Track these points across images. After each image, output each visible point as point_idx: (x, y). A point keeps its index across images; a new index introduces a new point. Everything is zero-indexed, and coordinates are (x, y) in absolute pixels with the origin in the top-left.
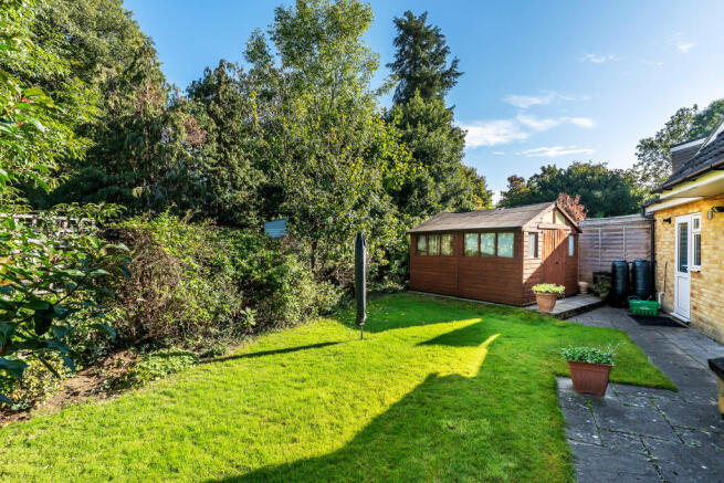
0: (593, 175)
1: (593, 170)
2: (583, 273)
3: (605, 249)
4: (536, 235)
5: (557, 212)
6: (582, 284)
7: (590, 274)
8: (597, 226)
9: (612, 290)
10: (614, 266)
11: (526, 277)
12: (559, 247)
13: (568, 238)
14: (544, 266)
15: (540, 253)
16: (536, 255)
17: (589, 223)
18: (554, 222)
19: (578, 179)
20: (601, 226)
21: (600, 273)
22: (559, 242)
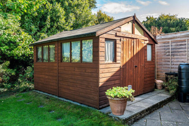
0: (171, 20)
1: (171, 18)
2: (159, 73)
3: (174, 55)
4: (115, 41)
5: (135, 24)
6: (159, 82)
7: (163, 75)
8: (169, 39)
9: (179, 88)
10: (180, 69)
11: (102, 81)
12: (138, 54)
13: (146, 46)
14: (123, 69)
15: (118, 58)
16: (115, 60)
17: (163, 37)
18: (133, 32)
19: (163, 22)
20: (171, 38)
21: (170, 74)
22: (137, 49)
